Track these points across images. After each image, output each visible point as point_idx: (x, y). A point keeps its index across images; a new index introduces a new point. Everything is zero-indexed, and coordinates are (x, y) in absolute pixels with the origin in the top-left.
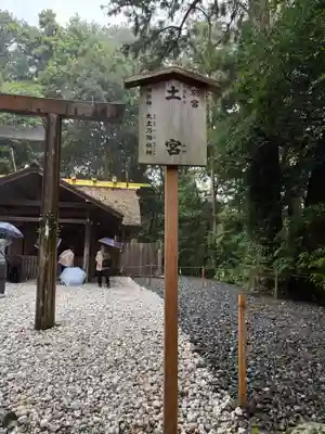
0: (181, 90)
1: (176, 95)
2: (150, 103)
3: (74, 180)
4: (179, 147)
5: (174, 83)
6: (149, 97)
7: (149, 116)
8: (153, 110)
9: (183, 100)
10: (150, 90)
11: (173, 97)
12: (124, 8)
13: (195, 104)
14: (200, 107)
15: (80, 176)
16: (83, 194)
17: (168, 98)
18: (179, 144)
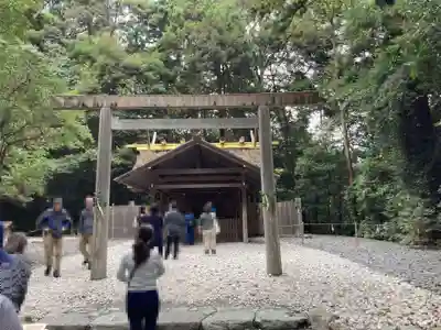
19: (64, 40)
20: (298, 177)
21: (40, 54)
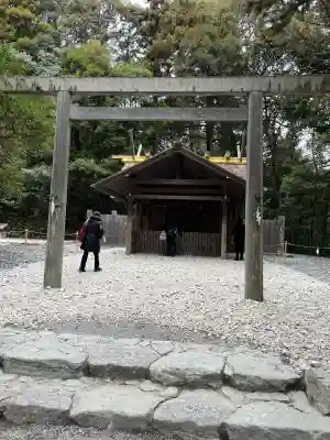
19: (57, 49)
20: (283, 195)
21: (34, 63)
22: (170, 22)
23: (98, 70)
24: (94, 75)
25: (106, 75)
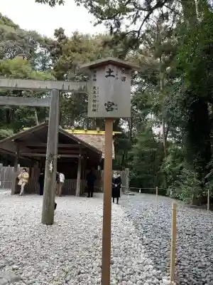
0: (115, 71)
1: (112, 74)
2: (95, 80)
3: (73, 131)
4: (113, 107)
5: (110, 66)
6: (95, 76)
7: (94, 88)
8: (97, 84)
9: (116, 77)
10: (95, 72)
11: (110, 75)
12: (104, 21)
13: (124, 79)
14: (127, 81)
15: (78, 128)
16: (77, 139)
17: (107, 76)
18: (113, 104)
22: (68, 50)
23: (20, 74)
24: (17, 77)
25: (25, 77)
